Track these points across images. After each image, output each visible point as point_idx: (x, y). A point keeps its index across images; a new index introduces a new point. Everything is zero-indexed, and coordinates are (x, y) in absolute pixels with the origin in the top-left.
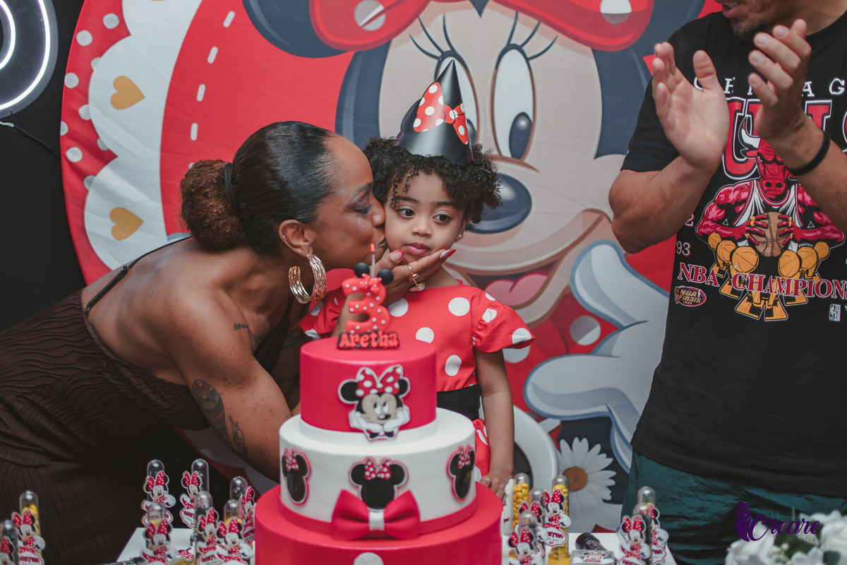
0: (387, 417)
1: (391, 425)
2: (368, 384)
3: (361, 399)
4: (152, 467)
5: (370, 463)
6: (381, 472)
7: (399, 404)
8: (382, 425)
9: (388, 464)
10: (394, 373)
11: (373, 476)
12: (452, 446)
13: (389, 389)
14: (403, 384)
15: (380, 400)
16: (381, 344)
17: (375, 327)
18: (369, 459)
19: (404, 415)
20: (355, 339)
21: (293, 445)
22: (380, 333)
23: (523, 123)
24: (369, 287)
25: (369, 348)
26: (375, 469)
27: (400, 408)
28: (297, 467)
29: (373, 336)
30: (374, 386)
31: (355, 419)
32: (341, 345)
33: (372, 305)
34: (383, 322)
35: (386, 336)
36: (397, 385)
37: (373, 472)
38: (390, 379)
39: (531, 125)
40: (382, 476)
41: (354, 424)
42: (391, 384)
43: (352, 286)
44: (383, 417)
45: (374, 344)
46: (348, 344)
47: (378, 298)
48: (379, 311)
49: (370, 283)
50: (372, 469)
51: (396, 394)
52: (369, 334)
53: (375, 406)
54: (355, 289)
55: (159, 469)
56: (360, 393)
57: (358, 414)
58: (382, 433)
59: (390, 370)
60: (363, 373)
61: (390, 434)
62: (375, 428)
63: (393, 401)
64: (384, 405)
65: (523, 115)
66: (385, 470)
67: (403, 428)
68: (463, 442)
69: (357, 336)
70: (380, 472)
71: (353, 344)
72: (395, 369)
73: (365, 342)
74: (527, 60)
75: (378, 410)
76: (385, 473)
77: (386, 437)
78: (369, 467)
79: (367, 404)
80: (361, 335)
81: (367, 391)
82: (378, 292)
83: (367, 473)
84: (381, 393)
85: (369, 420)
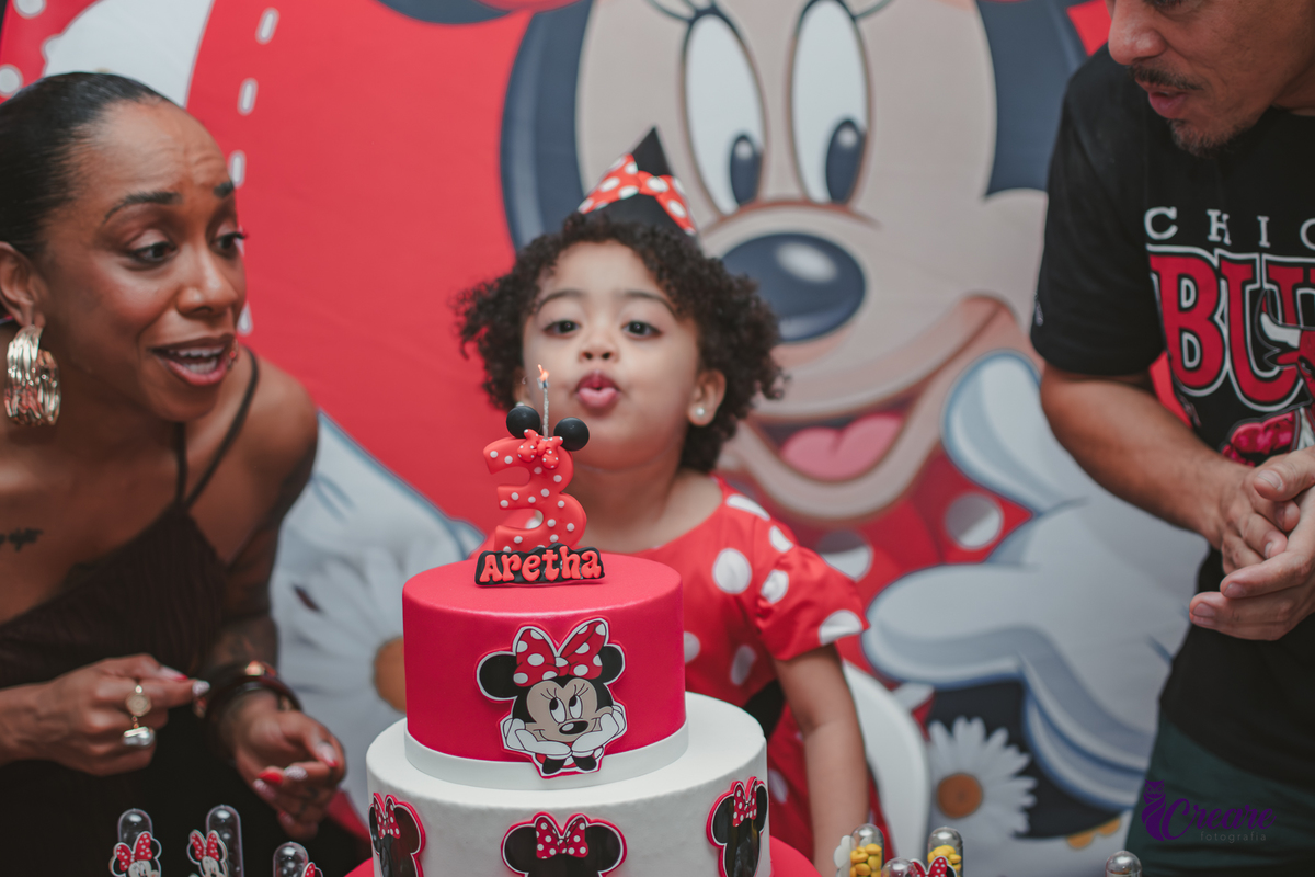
0: (580, 727)
1: (586, 744)
2: (536, 660)
3: (523, 691)
4: (127, 823)
5: (544, 826)
6: (569, 843)
7: (604, 701)
8: (570, 744)
9: (582, 827)
10: (591, 636)
11: (553, 852)
12: (718, 781)
13: (581, 670)
14: (610, 657)
15: (565, 694)
16: (566, 574)
17: (554, 538)
18: (541, 817)
19: (613, 723)
20: (512, 563)
21: (390, 787)
22: (564, 549)
23: (848, 138)
24: (539, 456)
25: (541, 581)
26: (555, 839)
27: (607, 709)
28: (397, 831)
29: (550, 556)
30: (550, 664)
31: (514, 734)
32: (484, 578)
33: (545, 492)
34: (570, 527)
35: (575, 557)
36: (597, 661)
37: (553, 844)
38: (584, 649)
39: (862, 140)
40: (572, 851)
41: (511, 743)
42: (586, 659)
43: (503, 453)
44: (569, 727)
45: (551, 573)
46: (498, 576)
47: (558, 478)
48: (561, 504)
49: (541, 446)
50: (548, 839)
51: (595, 679)
52: (541, 552)
53: (554, 705)
54: (508, 459)
55: (142, 826)
56: (521, 678)
57: (519, 723)
58: (570, 761)
59: (582, 629)
60: (526, 637)
61: (588, 763)
62: (556, 750)
63: (590, 695)
64: (573, 702)
65: (848, 124)
66: (577, 839)
67: (613, 748)
68: (740, 771)
69: (516, 557)
70: (567, 845)
71: (508, 575)
72: (593, 626)
73: (532, 570)
74: (854, 18)
75: (559, 714)
76: (577, 846)
77: (577, 769)
78: (544, 834)
79: (536, 701)
80: (523, 557)
81: (536, 675)
82: (557, 465)
83: (540, 847)
84: (563, 678)
85: (540, 736)
